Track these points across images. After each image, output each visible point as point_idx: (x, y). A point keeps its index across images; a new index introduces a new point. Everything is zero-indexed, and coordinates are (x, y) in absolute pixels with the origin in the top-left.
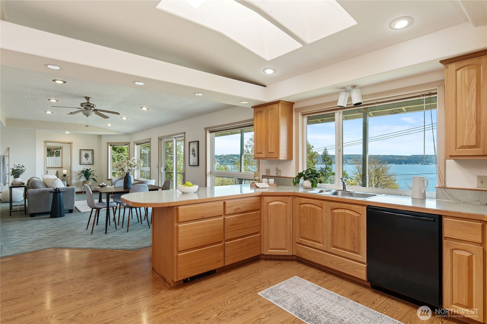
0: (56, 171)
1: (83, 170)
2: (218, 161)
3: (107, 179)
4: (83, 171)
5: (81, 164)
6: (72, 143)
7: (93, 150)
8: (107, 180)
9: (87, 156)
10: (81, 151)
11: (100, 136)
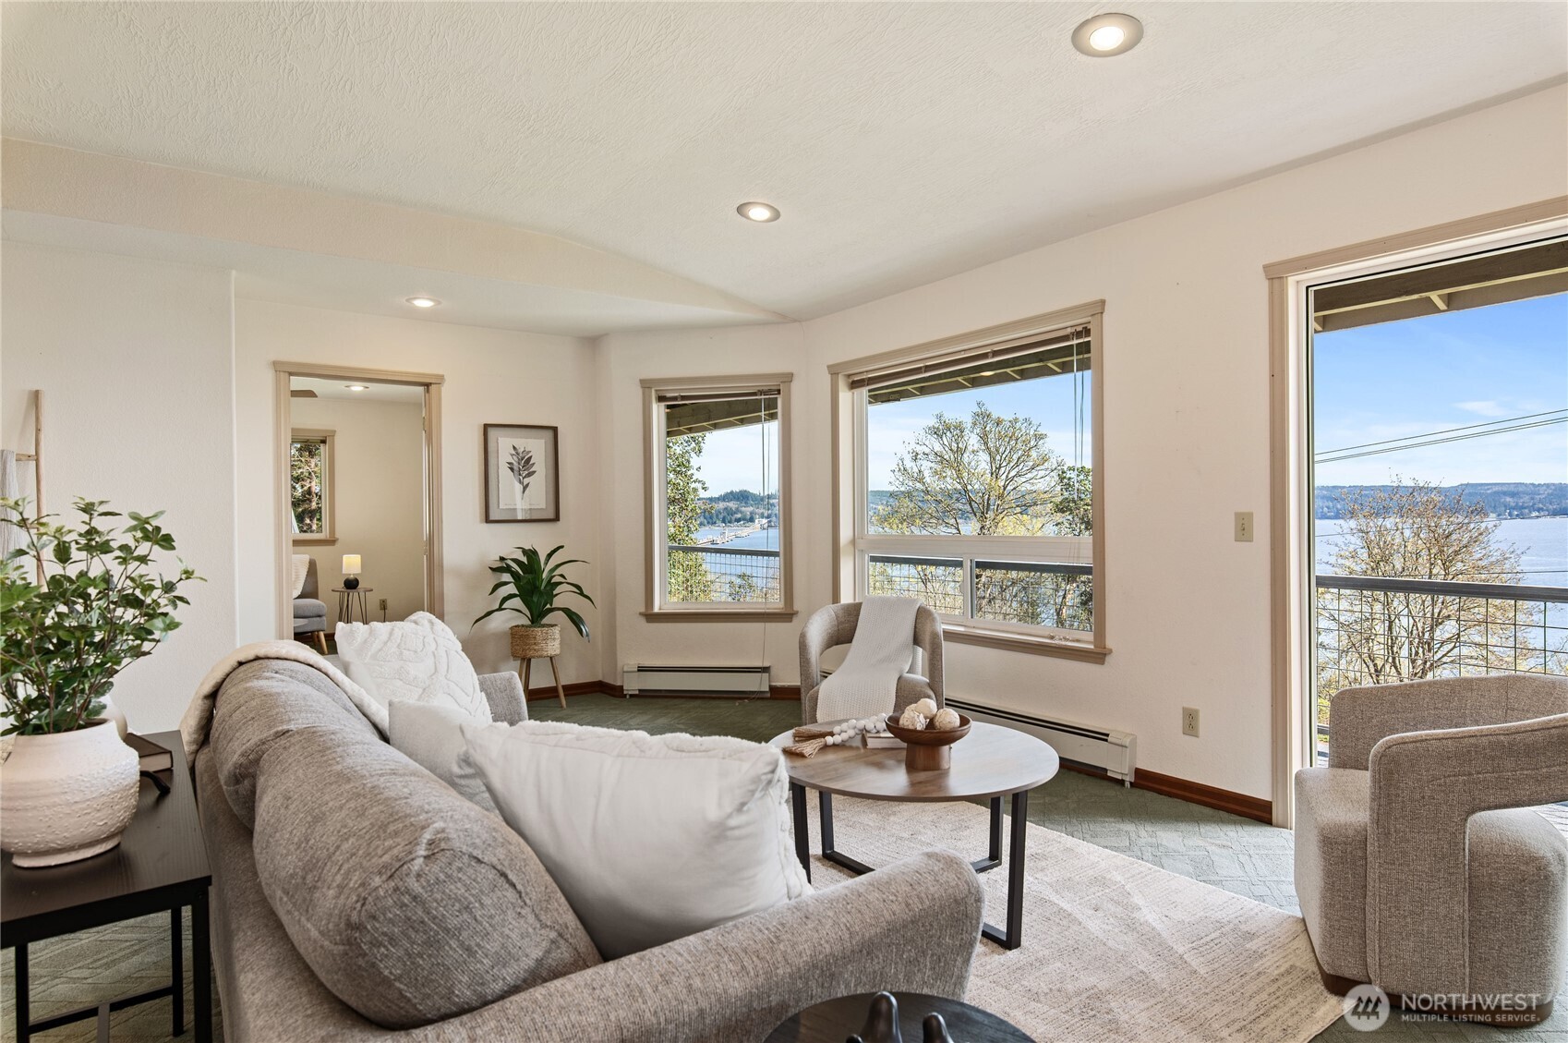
0: (306, 558)
1: (502, 559)
2: (762, 514)
3: (643, 610)
4: (502, 567)
5: (492, 518)
6: (440, 380)
7: (555, 430)
8: (643, 620)
9: (523, 466)
10: (492, 433)
11: (592, 342)
